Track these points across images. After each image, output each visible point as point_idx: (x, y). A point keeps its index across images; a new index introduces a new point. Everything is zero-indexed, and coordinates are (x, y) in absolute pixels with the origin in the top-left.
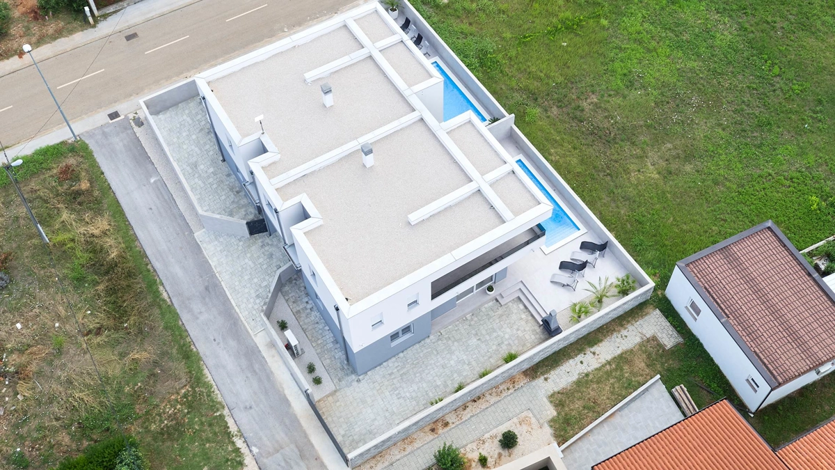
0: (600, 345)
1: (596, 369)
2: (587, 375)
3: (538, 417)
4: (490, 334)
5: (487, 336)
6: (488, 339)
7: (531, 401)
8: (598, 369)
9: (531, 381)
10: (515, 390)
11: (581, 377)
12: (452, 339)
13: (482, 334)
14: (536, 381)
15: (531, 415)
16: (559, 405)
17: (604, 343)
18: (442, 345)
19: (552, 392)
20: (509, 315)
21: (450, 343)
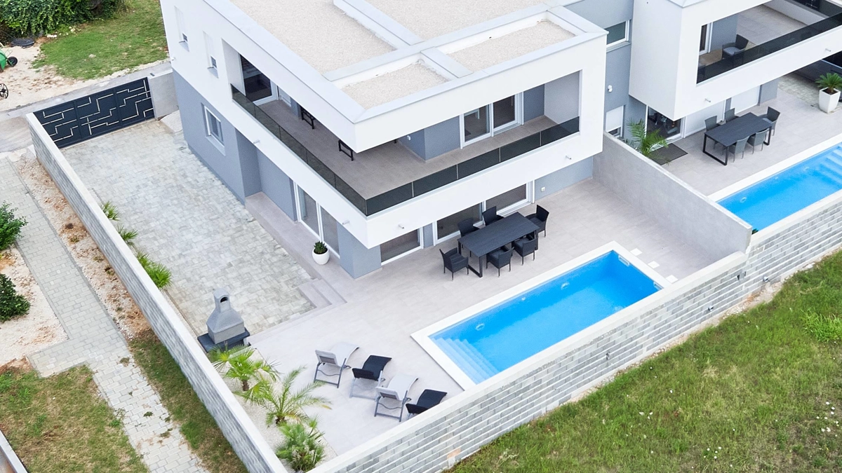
0: (185, 446)
1: (126, 439)
2: (117, 424)
3: (46, 352)
4: (239, 277)
5: (235, 274)
6: (229, 276)
7: (84, 341)
8: (125, 442)
9: (128, 340)
10: (114, 320)
11: (115, 413)
12: (237, 235)
13: (240, 268)
14: (124, 347)
15: (55, 342)
16: (62, 381)
17: (190, 451)
18: (228, 223)
19: (94, 370)
20: (278, 300)
21: (231, 232)
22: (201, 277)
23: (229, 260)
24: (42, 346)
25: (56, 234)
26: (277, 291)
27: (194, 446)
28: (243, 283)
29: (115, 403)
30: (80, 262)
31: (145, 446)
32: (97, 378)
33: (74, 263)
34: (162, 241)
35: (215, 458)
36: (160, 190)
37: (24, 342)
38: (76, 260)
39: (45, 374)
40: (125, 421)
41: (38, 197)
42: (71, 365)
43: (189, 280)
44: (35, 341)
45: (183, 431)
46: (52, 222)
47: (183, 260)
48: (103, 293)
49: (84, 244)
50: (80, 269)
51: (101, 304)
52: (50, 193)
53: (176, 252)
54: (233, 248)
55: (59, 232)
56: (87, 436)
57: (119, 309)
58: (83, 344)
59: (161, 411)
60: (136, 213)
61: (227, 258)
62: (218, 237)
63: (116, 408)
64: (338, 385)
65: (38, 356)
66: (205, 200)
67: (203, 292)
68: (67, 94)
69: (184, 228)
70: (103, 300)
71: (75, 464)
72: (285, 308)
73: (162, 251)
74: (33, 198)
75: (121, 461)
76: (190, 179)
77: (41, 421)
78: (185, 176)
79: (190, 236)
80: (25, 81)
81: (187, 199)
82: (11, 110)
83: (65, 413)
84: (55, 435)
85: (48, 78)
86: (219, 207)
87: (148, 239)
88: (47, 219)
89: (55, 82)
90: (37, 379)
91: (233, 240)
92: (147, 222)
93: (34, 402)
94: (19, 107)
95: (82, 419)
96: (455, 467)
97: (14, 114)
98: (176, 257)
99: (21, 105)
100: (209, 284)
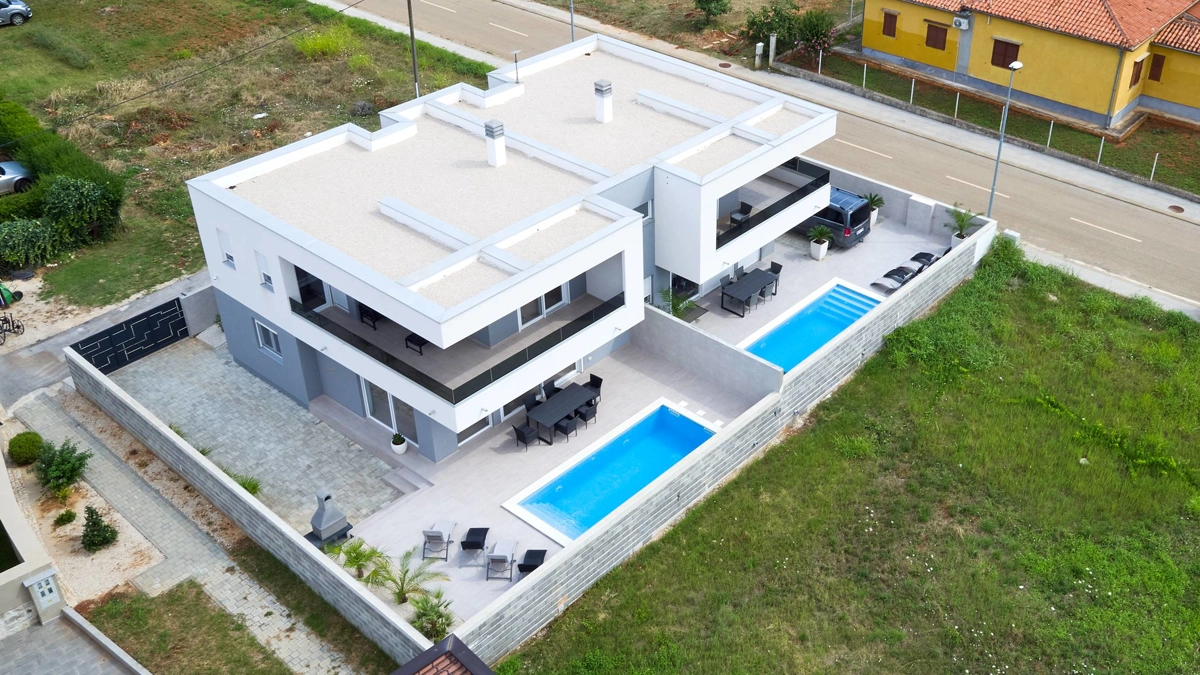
1: (253, 639)
2: (240, 628)
4: (322, 477)
5: (317, 475)
6: (312, 477)
7: (183, 558)
8: (253, 642)
9: (227, 550)
10: (208, 533)
11: (235, 619)
12: (309, 437)
13: (320, 468)
14: (226, 557)
15: (154, 563)
16: (173, 598)
17: (318, 641)
18: (296, 428)
19: (202, 583)
20: (365, 493)
21: (301, 436)
22: (284, 482)
23: (307, 463)
24: (142, 569)
25: (121, 461)
26: (363, 484)
27: (321, 634)
28: (327, 482)
29: (232, 608)
30: (156, 485)
31: (274, 642)
32: (207, 589)
33: (150, 487)
34: (236, 454)
35: (345, 642)
36: (218, 406)
37: (122, 568)
38: (151, 484)
39: (154, 594)
40: (248, 624)
41: (91, 429)
42: (177, 582)
43: (273, 486)
44: (133, 566)
45: (307, 623)
46: (113, 451)
47: (261, 469)
48: (188, 510)
49: (155, 467)
50: (157, 491)
51: (189, 521)
52: (102, 423)
53: (252, 462)
54: (307, 450)
55: (124, 460)
56: (213, 643)
57: (210, 524)
58: (183, 561)
59: (279, 609)
60: (199, 431)
61: (305, 461)
62: (290, 442)
63: (235, 613)
64: (446, 559)
65: (140, 578)
66: (266, 409)
67: (290, 495)
68: (87, 323)
69: (253, 438)
70: (190, 517)
71: (210, 669)
72: (374, 499)
73: (237, 463)
74: (86, 430)
75: (255, 659)
76: (245, 392)
77: (163, 637)
78: (238, 389)
79: (262, 445)
80: (36, 314)
81: (247, 410)
82: (32, 345)
83: (185, 627)
84: (182, 647)
85: (61, 309)
86: (283, 414)
87: (220, 453)
88: (107, 449)
89: (70, 312)
90: (147, 600)
91: (306, 443)
92: (214, 438)
93: (151, 621)
94: (39, 342)
95: (204, 629)
96: (565, 613)
97: (36, 349)
98: (254, 467)
99: (42, 339)
100: (294, 487)
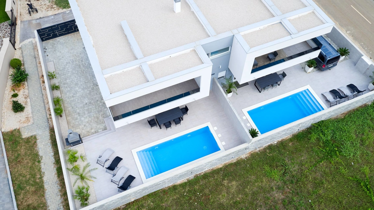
1: (40, 168)
2: (39, 162)
3: (26, 128)
4: (88, 110)
6: (85, 108)
7: (37, 125)
9: (50, 128)
10: (48, 119)
12: (92, 91)
13: (89, 106)
14: (48, 131)
15: (29, 124)
16: (28, 140)
17: (57, 178)
18: (90, 85)
19: (38, 138)
20: (97, 123)
21: (90, 89)
22: (76, 107)
24: (26, 125)
26: (98, 118)
27: (59, 176)
28: (89, 113)
32: (38, 141)
34: (69, 89)
36: (73, 66)
37: (21, 122)
38: (43, 91)
39: (24, 137)
40: (42, 161)
41: (37, 60)
42: (31, 135)
43: (73, 108)
44: (24, 122)
45: (57, 169)
46: (39, 72)
47: (73, 99)
48: (47, 106)
50: (43, 95)
53: (71, 95)
54: (89, 96)
55: (40, 77)
56: (30, 165)
57: (50, 115)
59: (53, 160)
60: (63, 75)
61: (86, 101)
62: (86, 90)
63: (41, 155)
64: (103, 166)
65: (23, 129)
66: (86, 73)
67: (75, 114)
68: (56, 14)
69: (76, 84)
70: (46, 110)
71: (25, 174)
72: (98, 126)
73: (67, 93)
75: (37, 177)
76: (83, 63)
77: (19, 155)
79: (77, 88)
80: (45, 6)
81: (80, 72)
83: (26, 153)
84: (21, 162)
85: (52, 6)
86: (89, 77)
87: (65, 87)
89: (54, 8)
90: (21, 138)
91: (90, 93)
92: (66, 80)
93: (18, 147)
95: (30, 157)
97: (38, 21)
99: (41, 17)
100: (78, 111)
